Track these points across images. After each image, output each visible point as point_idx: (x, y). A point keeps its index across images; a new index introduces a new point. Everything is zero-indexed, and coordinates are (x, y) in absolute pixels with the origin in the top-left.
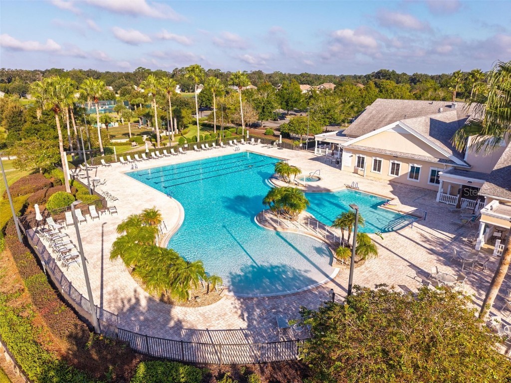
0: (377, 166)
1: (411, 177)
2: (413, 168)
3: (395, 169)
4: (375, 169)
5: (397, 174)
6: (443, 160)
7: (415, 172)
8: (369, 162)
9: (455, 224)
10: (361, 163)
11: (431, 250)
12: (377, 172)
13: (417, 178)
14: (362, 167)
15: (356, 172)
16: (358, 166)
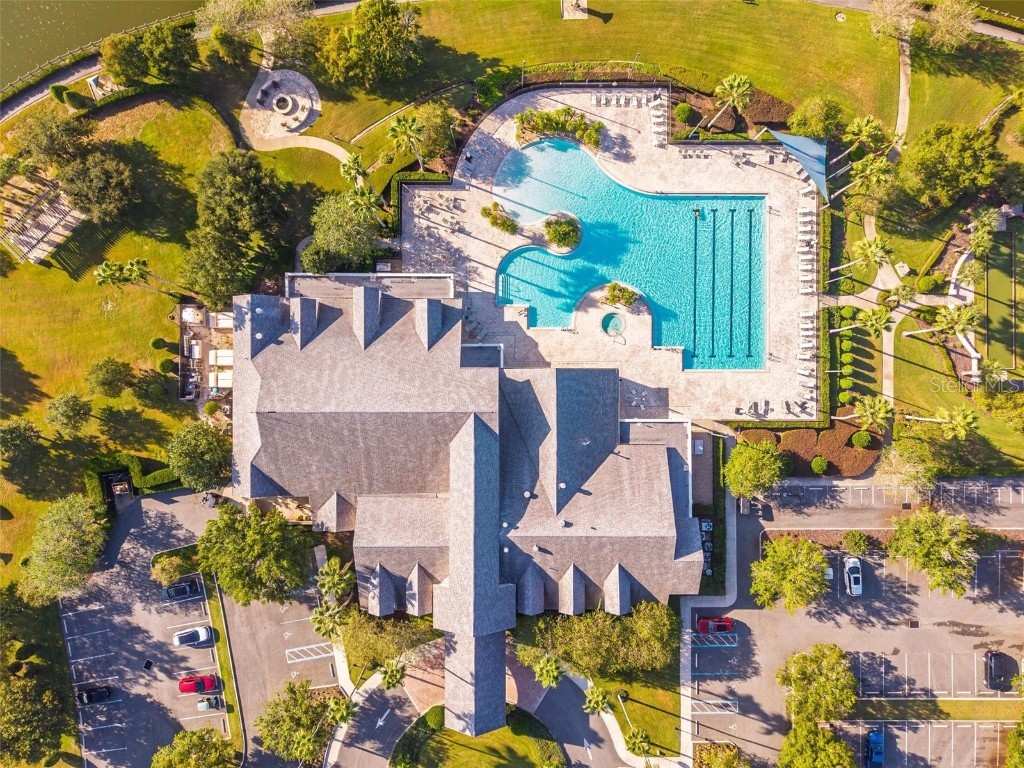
9: (475, 308)
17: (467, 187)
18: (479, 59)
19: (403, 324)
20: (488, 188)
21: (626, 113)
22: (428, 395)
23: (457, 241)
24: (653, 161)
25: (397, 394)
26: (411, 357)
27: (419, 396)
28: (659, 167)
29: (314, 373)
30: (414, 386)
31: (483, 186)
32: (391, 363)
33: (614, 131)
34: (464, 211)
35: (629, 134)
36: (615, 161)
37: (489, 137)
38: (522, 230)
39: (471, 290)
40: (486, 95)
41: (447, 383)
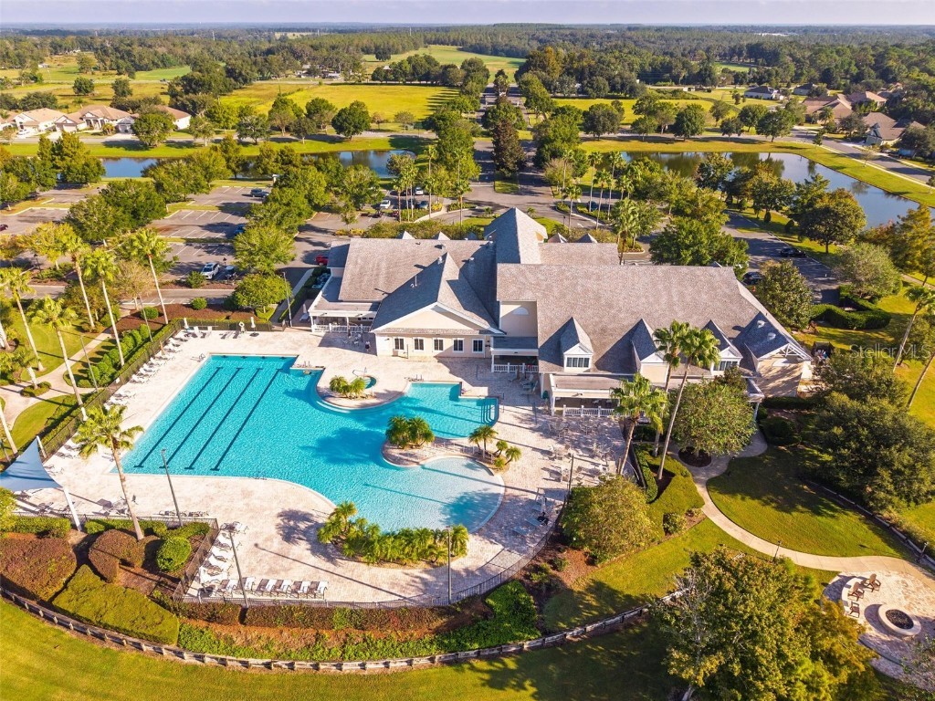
0: (419, 345)
1: (455, 349)
2: (456, 342)
3: (438, 345)
4: (416, 348)
5: (441, 348)
6: (483, 332)
7: (458, 346)
8: (409, 342)
9: (523, 395)
10: (399, 344)
11: (531, 429)
12: (419, 351)
13: (461, 349)
14: (402, 348)
15: (395, 355)
16: (397, 348)
17: (542, 492)
18: (532, 690)
19: (605, 344)
20: (510, 491)
21: (272, 571)
22: (567, 278)
23: (550, 444)
24: (252, 510)
25: (598, 279)
26: (590, 312)
27: (576, 278)
28: (247, 505)
29: (688, 299)
30: (583, 286)
31: (517, 493)
32: (610, 306)
33: (301, 549)
34: (544, 469)
35: (277, 543)
36: (311, 512)
37: (509, 547)
38: (462, 450)
39: (531, 408)
40: (518, 604)
41: (549, 288)
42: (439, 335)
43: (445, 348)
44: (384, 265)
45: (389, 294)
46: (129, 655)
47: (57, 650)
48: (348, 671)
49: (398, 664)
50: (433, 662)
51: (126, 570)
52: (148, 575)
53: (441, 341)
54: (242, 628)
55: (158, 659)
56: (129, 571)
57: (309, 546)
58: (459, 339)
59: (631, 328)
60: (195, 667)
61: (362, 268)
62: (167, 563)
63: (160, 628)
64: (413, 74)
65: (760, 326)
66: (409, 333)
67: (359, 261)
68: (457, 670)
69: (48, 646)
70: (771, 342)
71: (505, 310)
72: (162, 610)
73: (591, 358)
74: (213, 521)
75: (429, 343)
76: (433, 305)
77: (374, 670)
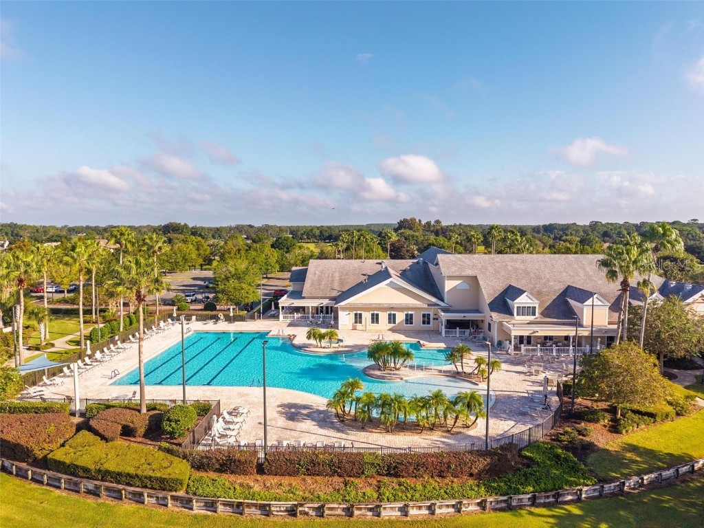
0: (375, 319)
1: (407, 323)
2: (407, 315)
3: (392, 319)
4: (373, 322)
5: (394, 322)
6: (431, 305)
7: (409, 319)
8: (367, 316)
9: (479, 346)
10: (358, 318)
12: (375, 324)
13: (412, 323)
14: (361, 322)
15: (354, 329)
16: (356, 322)
19: (544, 301)
20: (499, 393)
24: (250, 404)
31: (507, 393)
32: (540, 278)
33: (308, 425)
34: (525, 381)
36: (310, 404)
37: (522, 422)
38: (438, 372)
41: (484, 267)
42: (392, 308)
43: (397, 323)
44: (337, 275)
45: (343, 292)
46: (128, 506)
47: (43, 505)
48: (387, 518)
49: (444, 510)
50: (484, 508)
51: (126, 440)
52: (149, 443)
53: (394, 315)
54: (259, 477)
55: (161, 510)
56: (129, 440)
57: (315, 423)
58: (410, 313)
59: (562, 291)
60: (206, 517)
61: (319, 276)
62: (173, 424)
63: (169, 470)
64: (320, 236)
65: (672, 286)
66: (367, 308)
67: (317, 272)
68: (515, 515)
69: (34, 502)
70: (689, 291)
71: (449, 285)
72: (170, 457)
73: (537, 306)
74: (216, 403)
75: (383, 317)
76: (388, 281)
77: (417, 516)
